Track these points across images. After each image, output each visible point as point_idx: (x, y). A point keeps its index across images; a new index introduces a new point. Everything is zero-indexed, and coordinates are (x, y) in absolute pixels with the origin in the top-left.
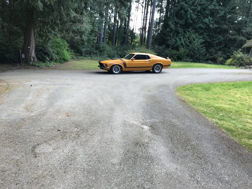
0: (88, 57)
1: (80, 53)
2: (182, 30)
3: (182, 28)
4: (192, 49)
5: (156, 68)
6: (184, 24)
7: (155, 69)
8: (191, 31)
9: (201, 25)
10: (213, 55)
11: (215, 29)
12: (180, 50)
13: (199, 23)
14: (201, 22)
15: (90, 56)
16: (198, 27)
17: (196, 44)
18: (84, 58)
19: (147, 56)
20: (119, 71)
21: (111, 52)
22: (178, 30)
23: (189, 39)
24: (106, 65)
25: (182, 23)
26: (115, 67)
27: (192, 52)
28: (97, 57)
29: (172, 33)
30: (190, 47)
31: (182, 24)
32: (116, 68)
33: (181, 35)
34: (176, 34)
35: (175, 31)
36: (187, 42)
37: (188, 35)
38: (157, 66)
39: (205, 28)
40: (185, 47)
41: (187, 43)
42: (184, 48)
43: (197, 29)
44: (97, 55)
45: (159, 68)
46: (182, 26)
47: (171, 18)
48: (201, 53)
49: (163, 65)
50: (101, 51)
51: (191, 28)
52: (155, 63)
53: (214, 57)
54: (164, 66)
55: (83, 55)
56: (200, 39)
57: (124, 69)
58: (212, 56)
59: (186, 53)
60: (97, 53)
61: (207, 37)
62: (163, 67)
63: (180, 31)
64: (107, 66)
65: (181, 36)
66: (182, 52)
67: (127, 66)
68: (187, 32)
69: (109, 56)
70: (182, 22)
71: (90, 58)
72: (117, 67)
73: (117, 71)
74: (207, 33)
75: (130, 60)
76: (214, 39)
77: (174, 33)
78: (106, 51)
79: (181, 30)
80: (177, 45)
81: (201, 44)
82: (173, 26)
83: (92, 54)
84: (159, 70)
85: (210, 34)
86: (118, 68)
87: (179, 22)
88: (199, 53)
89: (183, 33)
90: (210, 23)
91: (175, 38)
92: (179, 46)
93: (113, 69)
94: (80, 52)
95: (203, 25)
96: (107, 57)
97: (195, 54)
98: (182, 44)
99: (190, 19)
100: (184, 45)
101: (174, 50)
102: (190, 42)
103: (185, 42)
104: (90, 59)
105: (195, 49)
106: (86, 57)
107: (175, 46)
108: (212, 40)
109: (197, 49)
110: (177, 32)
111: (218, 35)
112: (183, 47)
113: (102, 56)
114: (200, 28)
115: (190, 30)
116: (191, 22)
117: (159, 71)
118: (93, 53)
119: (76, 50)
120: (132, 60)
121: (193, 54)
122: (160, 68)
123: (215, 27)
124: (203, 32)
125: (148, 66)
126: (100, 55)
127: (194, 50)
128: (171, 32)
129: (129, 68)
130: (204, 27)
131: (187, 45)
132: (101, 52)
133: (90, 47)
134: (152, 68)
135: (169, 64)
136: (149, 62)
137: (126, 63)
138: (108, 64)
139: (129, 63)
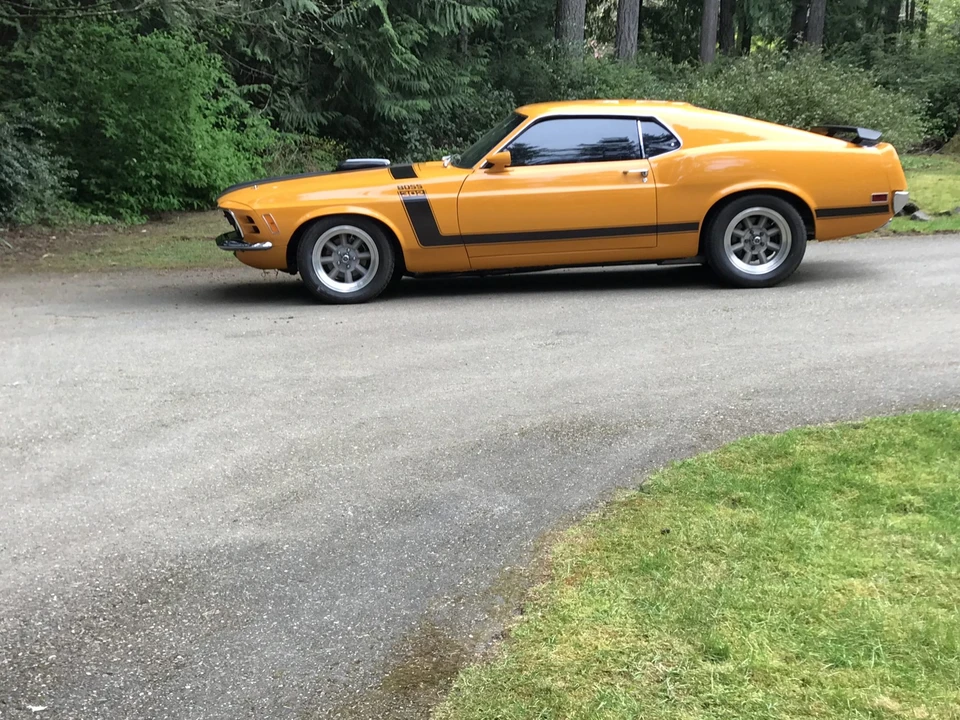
5: (745, 235)
7: (729, 249)
19: (651, 121)
20: (368, 277)
24: (250, 220)
26: (335, 240)
32: (340, 250)
38: (756, 219)
45: (776, 239)
49: (813, 205)
52: (728, 191)
54: (825, 213)
57: (418, 257)
62: (819, 223)
64: (256, 230)
67: (446, 225)
72: (351, 239)
73: (356, 277)
75: (478, 173)
84: (771, 253)
93: (317, 259)
117: (771, 265)
120: (487, 166)
122: (787, 236)
129: (462, 240)
134: (694, 237)
135: (876, 198)
136: (662, 182)
137: (429, 196)
138: (267, 216)
139: (462, 195)
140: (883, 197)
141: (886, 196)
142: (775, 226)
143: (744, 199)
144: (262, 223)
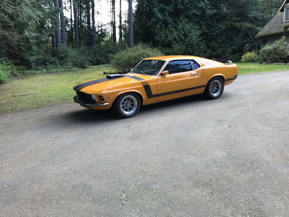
0: (42, 70)
1: (27, 65)
2: (171, 20)
3: (171, 17)
4: (189, 44)
5: (213, 87)
6: (173, 11)
7: (211, 90)
8: (184, 19)
9: (195, 11)
10: (216, 50)
11: (213, 16)
12: (174, 48)
13: (191, 9)
14: (194, 7)
15: (45, 68)
16: (191, 14)
17: (194, 37)
18: (35, 72)
19: (193, 61)
21: (77, 58)
22: (167, 20)
23: (183, 31)
24: (100, 97)
25: (170, 10)
26: (125, 100)
27: (190, 49)
28: (57, 68)
29: (159, 25)
30: (186, 42)
31: (171, 11)
32: (126, 102)
33: (171, 26)
34: (164, 25)
35: (162, 21)
37: (181, 26)
39: (200, 15)
40: (180, 43)
41: (182, 37)
43: (190, 17)
44: (56, 65)
46: (171, 14)
47: (155, 4)
48: (201, 49)
49: (225, 79)
50: (61, 59)
51: (182, 16)
52: (211, 77)
53: (217, 53)
54: (227, 80)
55: (33, 68)
56: (196, 30)
57: (147, 101)
58: (216, 52)
59: (182, 51)
60: (56, 62)
61: (204, 27)
62: (226, 82)
64: (103, 100)
65: (171, 27)
66: (178, 50)
67: (154, 93)
68: (179, 22)
69: (75, 64)
70: (170, 8)
71: (45, 70)
72: (128, 98)
73: (131, 109)
74: (204, 22)
75: (158, 77)
76: (214, 29)
77: (162, 25)
78: (70, 57)
79: (170, 20)
80: (168, 41)
81: (200, 36)
83: (47, 65)
84: (217, 91)
85: (207, 23)
86: (132, 101)
87: (167, 9)
88: (199, 48)
89: (174, 24)
90: (206, 7)
91: (164, 31)
92: (172, 42)
93: (121, 106)
94: (26, 63)
95: (197, 11)
96: (72, 66)
97: (194, 52)
98: (175, 39)
99: (181, 3)
100: (178, 40)
101: (165, 48)
102: (185, 36)
103: (178, 36)
104: (46, 73)
105: (194, 44)
106: (37, 70)
107: (166, 42)
108: (211, 30)
109: (195, 43)
110: (166, 23)
111: (218, 24)
112: (177, 43)
113: (65, 66)
114: (195, 15)
115: (182, 19)
116: (182, 7)
117: (217, 94)
118: (49, 62)
119: (17, 61)
120: (161, 74)
121: (191, 51)
122: (220, 86)
123: (213, 12)
124: (199, 20)
125: (197, 85)
126: (62, 65)
127: (192, 45)
128: (157, 23)
129: (157, 95)
130: (198, 13)
131: (182, 40)
132: (63, 60)
133: (43, 53)
134: (204, 88)
136: (198, 76)
137: (150, 85)
138: (107, 95)
139: (157, 83)
140: (235, 76)
142: (218, 84)
143: (214, 78)
144: (105, 97)
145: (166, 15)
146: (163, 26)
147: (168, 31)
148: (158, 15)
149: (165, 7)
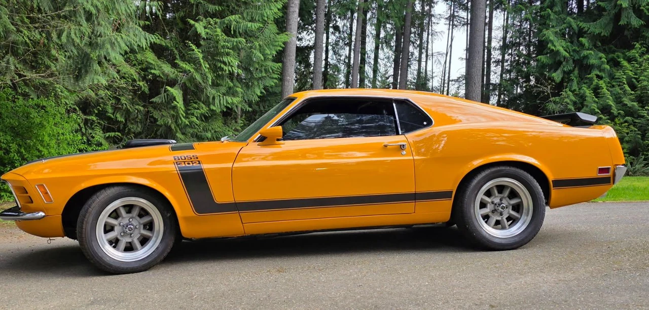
2: (601, 58)
3: (604, 51)
6: (605, 33)
7: (479, 213)
8: (641, 55)
19: (404, 104)
22: (586, 57)
23: (633, 87)
24: (25, 190)
25: (597, 31)
29: (559, 71)
30: (643, 117)
31: (599, 34)
33: (598, 73)
34: (576, 72)
35: (571, 62)
36: (626, 100)
37: (630, 73)
38: (499, 187)
41: (630, 104)
42: (615, 124)
46: (600, 42)
47: (552, 17)
49: (551, 177)
51: (638, 45)
52: (477, 163)
54: (559, 183)
57: (195, 224)
63: (593, 61)
64: (30, 200)
65: (599, 77)
67: (220, 195)
68: (625, 63)
72: (129, 209)
75: (252, 146)
77: (570, 72)
79: (596, 57)
82: (559, 46)
84: (513, 220)
87: (587, 29)
89: (608, 67)
91: (575, 86)
99: (631, 11)
100: (615, 111)
103: (618, 100)
110: (584, 67)
115: (633, 53)
116: (636, 22)
117: (516, 230)
120: (261, 138)
122: (528, 203)
125: (411, 190)
128: (555, 66)
129: (237, 206)
131: (630, 112)
134: (448, 204)
135: (602, 171)
136: (418, 154)
137: (205, 166)
138: (41, 186)
139: (236, 165)
140: (606, 170)
141: (608, 169)
143: (492, 170)
144: (37, 194)
145: (582, 45)
146: (574, 76)
147: (589, 87)
148: (555, 46)
149: (582, 25)
